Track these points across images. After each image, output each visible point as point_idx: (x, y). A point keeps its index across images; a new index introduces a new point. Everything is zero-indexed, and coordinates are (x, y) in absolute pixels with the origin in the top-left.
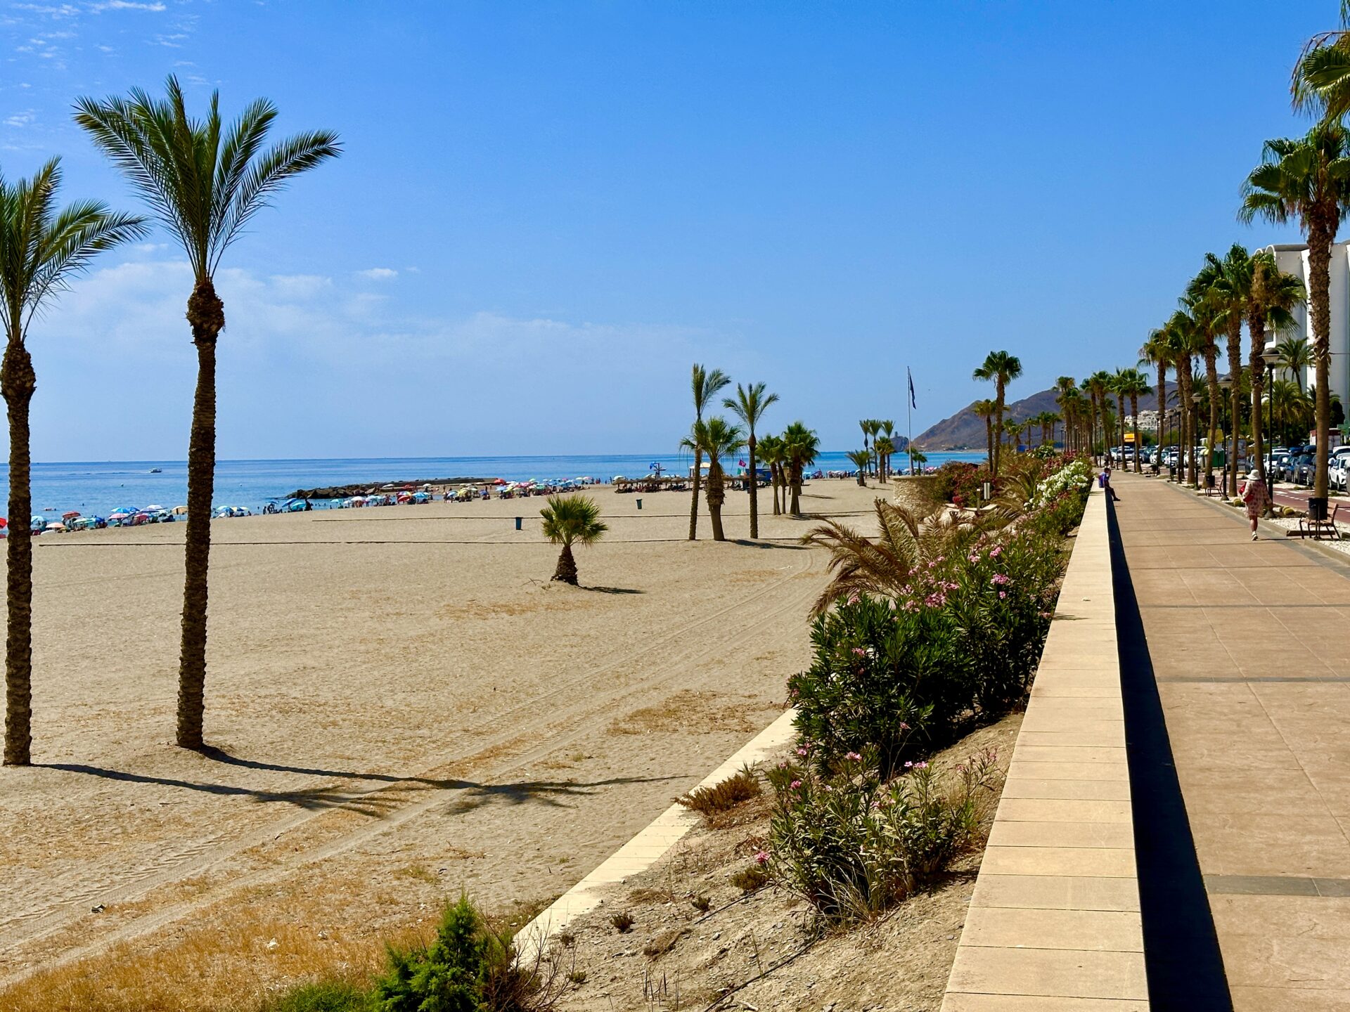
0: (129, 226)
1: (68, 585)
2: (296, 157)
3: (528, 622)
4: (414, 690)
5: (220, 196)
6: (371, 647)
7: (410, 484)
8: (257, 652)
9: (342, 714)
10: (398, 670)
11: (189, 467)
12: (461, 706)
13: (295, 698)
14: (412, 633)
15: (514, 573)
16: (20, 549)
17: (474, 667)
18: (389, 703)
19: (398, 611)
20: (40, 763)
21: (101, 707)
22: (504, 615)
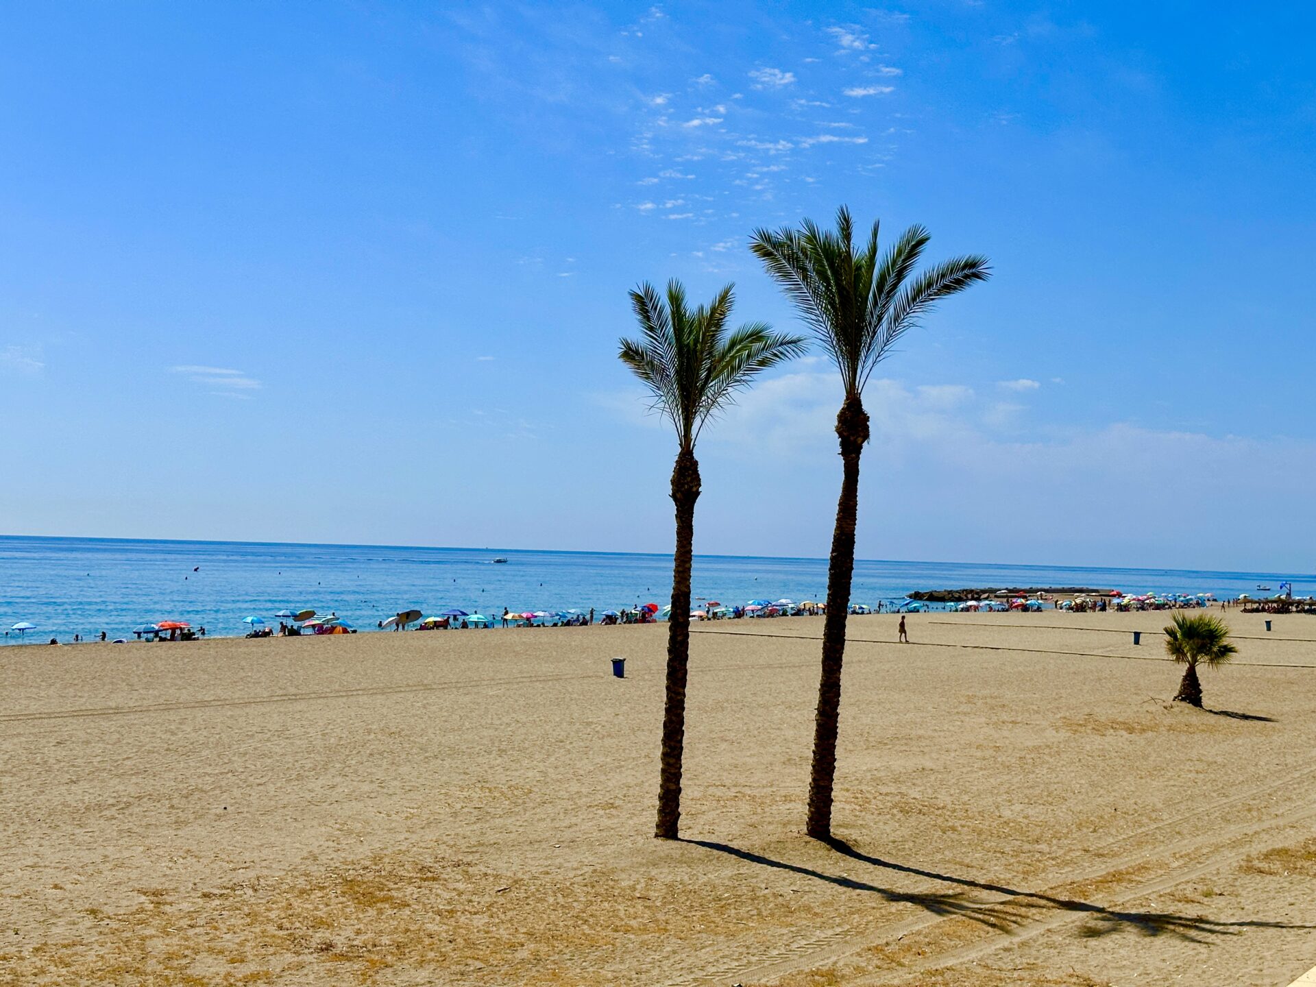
0: (790, 345)
1: (710, 671)
2: (946, 281)
3: (1150, 743)
4: (1032, 802)
5: (873, 317)
6: (989, 753)
7: (1025, 591)
8: (878, 749)
9: (960, 819)
10: (1015, 780)
11: (830, 570)
12: (1081, 824)
13: (914, 798)
14: (1029, 744)
15: (1133, 690)
16: (679, 638)
17: (1093, 785)
18: (1007, 814)
19: (1013, 719)
20: (686, 838)
21: (738, 789)
22: (1124, 733)
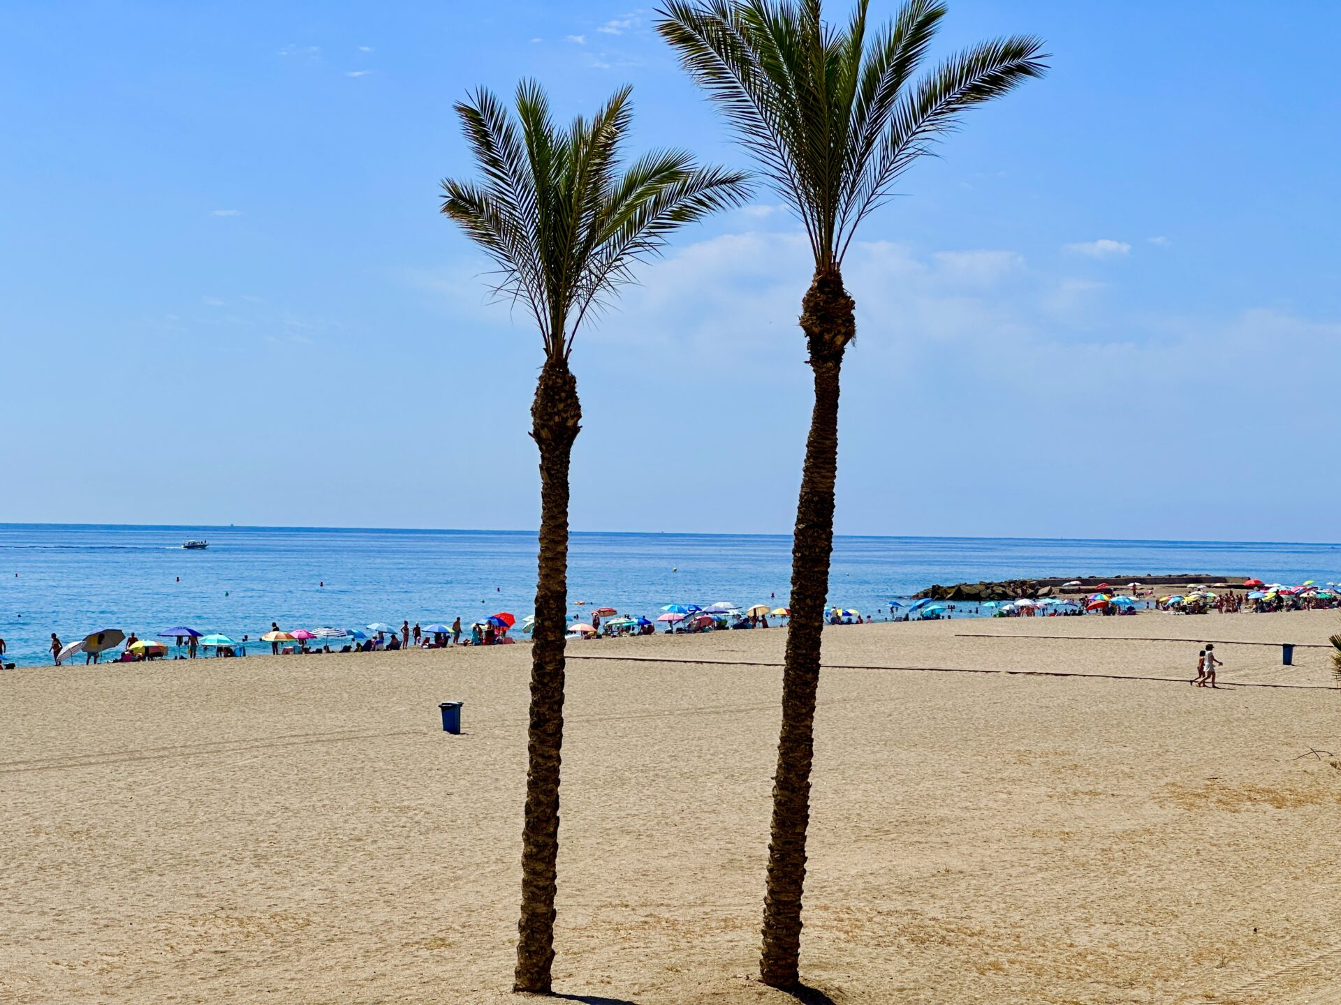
0: (723, 186)
1: (601, 720)
2: (975, 80)
3: (1309, 822)
4: (1123, 920)
5: (857, 140)
6: (1051, 844)
7: (1107, 581)
8: (874, 841)
9: (1007, 951)
10: (1096, 886)
11: (794, 552)
12: (1201, 955)
13: (934, 919)
14: (1117, 827)
15: (1282, 737)
16: (549, 668)
17: (1219, 891)
18: (1082, 940)
19: (1091, 788)
20: (564, 992)
21: (648, 910)
22: (1268, 806)
